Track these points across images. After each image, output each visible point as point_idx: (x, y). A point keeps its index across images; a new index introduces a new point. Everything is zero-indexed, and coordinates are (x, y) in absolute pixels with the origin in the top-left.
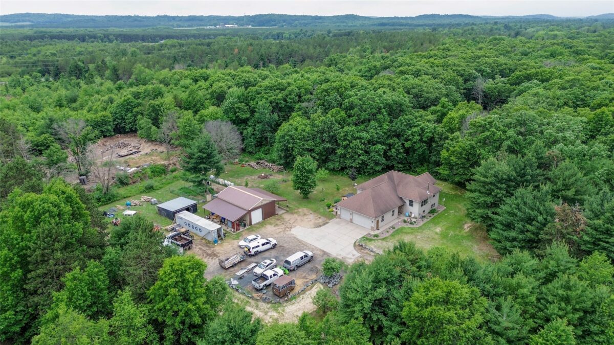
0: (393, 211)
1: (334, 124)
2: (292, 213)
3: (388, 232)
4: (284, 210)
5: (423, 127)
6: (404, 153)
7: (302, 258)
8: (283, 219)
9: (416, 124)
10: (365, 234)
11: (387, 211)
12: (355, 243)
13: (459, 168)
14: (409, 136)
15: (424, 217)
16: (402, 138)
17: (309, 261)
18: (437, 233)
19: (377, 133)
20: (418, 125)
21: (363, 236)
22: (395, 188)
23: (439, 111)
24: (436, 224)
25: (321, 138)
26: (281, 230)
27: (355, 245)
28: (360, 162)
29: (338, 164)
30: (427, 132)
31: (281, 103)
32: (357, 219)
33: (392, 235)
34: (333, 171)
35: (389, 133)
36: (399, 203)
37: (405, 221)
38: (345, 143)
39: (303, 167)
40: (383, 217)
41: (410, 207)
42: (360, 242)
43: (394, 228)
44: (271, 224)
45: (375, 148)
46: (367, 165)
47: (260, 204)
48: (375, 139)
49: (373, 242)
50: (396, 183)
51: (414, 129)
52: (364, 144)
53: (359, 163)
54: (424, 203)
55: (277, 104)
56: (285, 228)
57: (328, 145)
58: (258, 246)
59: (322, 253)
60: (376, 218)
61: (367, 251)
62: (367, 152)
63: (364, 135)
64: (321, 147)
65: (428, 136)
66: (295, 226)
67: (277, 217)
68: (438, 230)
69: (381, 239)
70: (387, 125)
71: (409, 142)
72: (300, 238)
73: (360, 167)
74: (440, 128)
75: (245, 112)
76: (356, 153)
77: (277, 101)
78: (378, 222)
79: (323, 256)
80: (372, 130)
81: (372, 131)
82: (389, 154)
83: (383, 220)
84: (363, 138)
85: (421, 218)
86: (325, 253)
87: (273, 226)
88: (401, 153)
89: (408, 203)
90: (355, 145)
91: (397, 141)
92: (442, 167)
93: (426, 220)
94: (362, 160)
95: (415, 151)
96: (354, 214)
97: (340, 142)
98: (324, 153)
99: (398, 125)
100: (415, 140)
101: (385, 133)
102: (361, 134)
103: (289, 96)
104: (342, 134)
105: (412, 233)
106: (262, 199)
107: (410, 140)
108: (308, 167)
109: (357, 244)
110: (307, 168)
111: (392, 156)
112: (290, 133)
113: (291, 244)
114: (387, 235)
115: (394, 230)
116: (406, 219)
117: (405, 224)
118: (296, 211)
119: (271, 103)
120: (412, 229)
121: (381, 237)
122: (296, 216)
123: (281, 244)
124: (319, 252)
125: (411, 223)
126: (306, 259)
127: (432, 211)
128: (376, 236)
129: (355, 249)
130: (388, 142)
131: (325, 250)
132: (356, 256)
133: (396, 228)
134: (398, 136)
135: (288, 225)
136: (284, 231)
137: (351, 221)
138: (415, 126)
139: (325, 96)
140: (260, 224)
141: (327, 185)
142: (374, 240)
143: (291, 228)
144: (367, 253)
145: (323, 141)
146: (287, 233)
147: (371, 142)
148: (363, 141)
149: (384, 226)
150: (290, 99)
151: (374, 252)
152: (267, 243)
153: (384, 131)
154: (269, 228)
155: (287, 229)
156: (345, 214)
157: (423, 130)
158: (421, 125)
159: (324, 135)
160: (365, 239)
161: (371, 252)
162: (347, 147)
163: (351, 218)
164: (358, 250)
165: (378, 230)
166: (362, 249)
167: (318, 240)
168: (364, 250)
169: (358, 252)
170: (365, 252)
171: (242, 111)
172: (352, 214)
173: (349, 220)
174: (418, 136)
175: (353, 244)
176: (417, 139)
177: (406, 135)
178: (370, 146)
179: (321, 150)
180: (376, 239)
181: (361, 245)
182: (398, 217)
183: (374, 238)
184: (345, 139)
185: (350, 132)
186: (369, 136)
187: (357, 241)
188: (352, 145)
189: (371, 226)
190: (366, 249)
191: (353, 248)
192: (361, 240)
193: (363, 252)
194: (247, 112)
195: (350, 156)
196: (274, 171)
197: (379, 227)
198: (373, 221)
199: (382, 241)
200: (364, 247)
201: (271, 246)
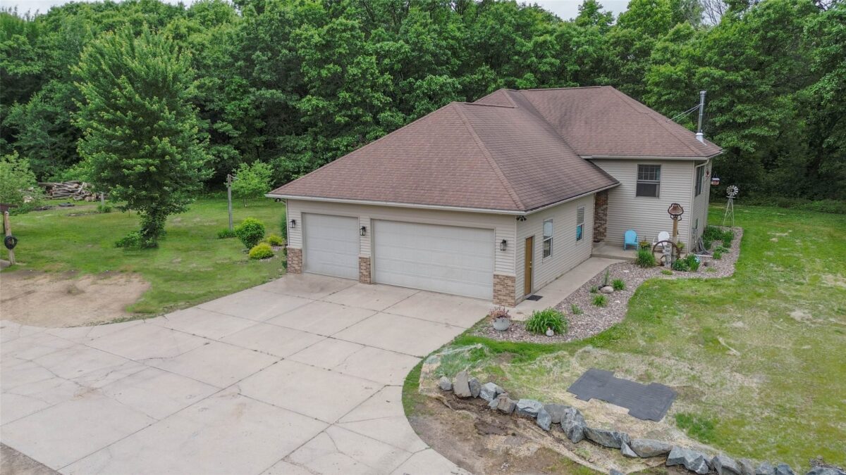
0: (581, 215)
3: (599, 303)
10: (469, 325)
11: (566, 196)
12: (412, 380)
16: (507, 67)
21: (456, 332)
27: (413, 402)
37: (644, 263)
38: (328, 69)
39: (120, 67)
41: (644, 202)
42: (449, 367)
43: (619, 286)
45: (430, 85)
48: (428, 57)
49: (546, 361)
52: (391, 70)
60: (529, 209)
61: (535, 440)
64: (247, 101)
69: (591, 342)
76: (365, 103)
78: (529, 247)
83: (547, 249)
84: (388, 55)
85: (695, 250)
90: (364, 72)
96: (380, 227)
97: (310, 73)
98: (259, 124)
100: (544, 68)
108: (144, 61)
109: (427, 387)
110: (134, 66)
114: (610, 317)
115: (627, 293)
117: (650, 270)
121: (583, 327)
122: (41, 280)
125: (678, 268)
128: (542, 324)
129: (420, 431)
133: (631, 287)
137: (367, 274)
149: (554, 286)
153: (451, 42)
159: (258, 56)
160: (479, 346)
161: (587, 447)
162: (330, 87)
163: (366, 253)
164: (453, 444)
165: (536, 298)
166: (483, 429)
167: (93, 390)
168: (503, 429)
169: (460, 464)
170: (526, 450)
171: (18, 58)
172: (368, 228)
173: (354, 272)
174: (553, 57)
175: (397, 393)
176: (552, 64)
177: (518, 53)
178: (411, 79)
179: (246, 110)
180: (554, 341)
181: (466, 393)
182: (595, 253)
183: (537, 340)
184: (327, 57)
185: (344, 31)
186: (407, 48)
187: (425, 368)
188: (353, 70)
189: (496, 276)
190: (521, 421)
191: (404, 426)
192: (456, 355)
193: (507, 453)
194: (32, 59)
195: (347, 119)
196: (87, 199)
197: (536, 286)
198: (504, 242)
199: (607, 352)
200: (493, 404)
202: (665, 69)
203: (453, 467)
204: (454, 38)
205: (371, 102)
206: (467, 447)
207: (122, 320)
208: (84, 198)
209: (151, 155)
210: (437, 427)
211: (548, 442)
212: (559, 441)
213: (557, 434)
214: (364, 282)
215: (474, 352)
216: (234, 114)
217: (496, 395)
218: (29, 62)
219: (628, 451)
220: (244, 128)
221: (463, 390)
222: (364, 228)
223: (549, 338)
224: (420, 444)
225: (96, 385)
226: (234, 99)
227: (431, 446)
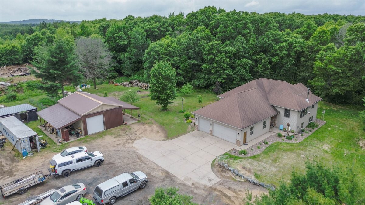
0: (265, 123)
1: (200, 40)
2: (144, 124)
3: (259, 148)
4: (136, 120)
5: (291, 42)
6: (271, 68)
7: (125, 184)
8: (130, 129)
9: (283, 40)
10: (228, 150)
11: (257, 122)
12: (214, 161)
13: (338, 78)
14: (276, 50)
15: (303, 131)
16: (269, 54)
17: (140, 188)
18: (326, 152)
19: (243, 47)
20: (286, 41)
21: (225, 152)
22: (266, 96)
23: (304, 31)
24: (321, 140)
25: (187, 55)
26: (121, 142)
27: (213, 166)
28: (225, 77)
29: (203, 80)
30: (295, 47)
31: (155, 31)
32: (219, 130)
33: (265, 153)
35: (255, 49)
36: (272, 113)
37: (280, 136)
38: (210, 57)
39: (160, 74)
40: (252, 128)
41: (286, 118)
42: (221, 160)
43: (267, 143)
44: (112, 134)
45: (241, 62)
46: (233, 80)
47: (99, 110)
48: (241, 53)
49: (239, 161)
50: (267, 90)
51: (282, 44)
52: (229, 57)
53: (224, 79)
54: (303, 113)
55: (153, 32)
56: (127, 140)
57: (194, 62)
58: (71, 162)
59: (164, 175)
60: (243, 128)
61: (230, 174)
62: (233, 68)
63: (230, 49)
64: (187, 64)
65: (297, 50)
66: (140, 138)
67: (123, 127)
68: (326, 147)
69: (250, 158)
70: (254, 40)
71: (277, 57)
72: (141, 152)
73: (225, 82)
74: (310, 42)
75: (123, 40)
76: (221, 67)
77: (152, 30)
78: (245, 134)
79: (163, 181)
80: (238, 43)
81: (239, 45)
82: (255, 69)
83: (251, 133)
84: (229, 52)
85: (299, 132)
86: (168, 175)
87: (114, 136)
88: (267, 69)
89: (282, 112)
90: (221, 59)
91: (264, 56)
92: (316, 79)
93: (306, 135)
94: (228, 75)
95: (282, 66)
96: (214, 124)
97: (205, 57)
98: (190, 70)
99: (264, 40)
100: (282, 55)
101: (252, 49)
102: (227, 48)
103: (163, 26)
104: (207, 48)
105: (292, 150)
106: (102, 103)
107: (277, 55)
108: (165, 72)
109: (216, 163)
110: (163, 73)
111: (258, 72)
112: (157, 49)
113: (125, 161)
114: (259, 152)
115: (267, 146)
116: (281, 132)
117: (280, 139)
118: (149, 121)
119: (146, 31)
120: (291, 145)
121: (250, 154)
122: (147, 126)
123: (112, 160)
124: (160, 174)
125: (288, 138)
126: (134, 186)
127: (311, 125)
128: (243, 153)
129: (213, 170)
130: (254, 57)
131: (169, 171)
132: (213, 182)
133: (270, 144)
134: (265, 51)
135: (133, 136)
136: (125, 143)
137: (211, 133)
138: (282, 42)
139: (193, 19)
140: (99, 135)
142: (241, 158)
143: (135, 140)
144: (230, 177)
145: (190, 58)
146: (127, 145)
147: (236, 56)
148: (228, 55)
149: (253, 142)
150: (164, 28)
151: (240, 176)
152: (89, 158)
153: (250, 46)
154: (109, 140)
155: (130, 141)
156: (204, 125)
157: (291, 44)
158: (288, 40)
159: (190, 51)
160: (228, 156)
161: (237, 176)
162: (212, 61)
163: (211, 129)
164: (217, 173)
165: (246, 144)
166: (223, 171)
167: (164, 156)
168: (226, 172)
169: (217, 176)
170: (227, 175)
171: (121, 39)
172: (212, 124)
173: (209, 132)
174: (286, 50)
175: (211, 163)
176: (285, 54)
177: (274, 50)
178: (236, 60)
179: (186, 66)
180: (243, 156)
181: (222, 165)
182: (270, 131)
183: (240, 156)
184: (210, 53)
185: (216, 45)
186: (235, 50)
187: (217, 159)
188: (217, 58)
189: (237, 140)
190: (229, 171)
191: (211, 169)
192: (223, 157)
193: (224, 175)
194: (125, 39)
195: (215, 71)
196: (143, 88)
197: (247, 141)
198: (238, 133)
199: (252, 160)
200: (226, 167)
201: (92, 163)
202: (318, 63)
203: (216, 176)
204: (251, 44)
205: (223, 67)
206: (219, 174)
207: (165, 140)
208: (142, 88)
209: (165, 94)
210: (215, 170)
211: (232, 175)
212: (233, 175)
213: (234, 174)
214: (211, 135)
215: (226, 157)
216: (183, 68)
217: (226, 166)
218: (124, 40)
219: (242, 178)
220: (185, 71)
221: (222, 164)
222: (211, 124)
223: (242, 156)
224: (212, 172)
225: (165, 155)
226: (183, 63)
227: (214, 173)
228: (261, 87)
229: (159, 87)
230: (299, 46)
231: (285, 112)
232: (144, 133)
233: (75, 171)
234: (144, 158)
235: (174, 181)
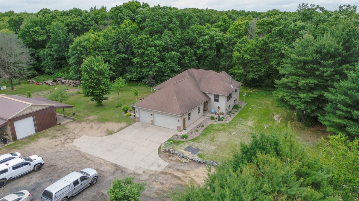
0: (199, 109)
1: (129, 34)
2: (80, 122)
3: (197, 131)
4: (70, 119)
5: (212, 35)
6: (197, 60)
7: (76, 183)
8: (66, 129)
9: (205, 33)
10: (171, 136)
11: (192, 108)
12: (160, 148)
13: (253, 65)
14: (200, 43)
15: (230, 112)
16: (194, 46)
17: (91, 184)
18: (250, 127)
19: (171, 40)
20: (207, 34)
21: (169, 138)
22: (197, 85)
23: (221, 25)
24: (245, 118)
25: (116, 49)
26: (59, 142)
27: (159, 152)
28: (157, 69)
29: (135, 74)
30: (216, 40)
31: (77, 26)
32: (160, 119)
33: (203, 134)
34: (130, 81)
35: (181, 43)
36: (204, 99)
37: (212, 118)
38: (140, 51)
39: (92, 69)
40: (189, 114)
41: (216, 103)
42: (166, 146)
43: (203, 126)
44: (46, 136)
45: (170, 55)
46: (164, 72)
47: (29, 111)
48: (170, 46)
49: (182, 144)
50: (197, 79)
51: (205, 37)
52: (159, 50)
53: (156, 71)
54: (229, 97)
55: (74, 27)
56: (65, 140)
57: (124, 55)
59: (113, 168)
60: (183, 115)
61: (176, 157)
62: (163, 60)
63: (158, 42)
64: (117, 58)
65: (218, 43)
66: (80, 136)
67: (58, 127)
68: (250, 123)
69: (191, 140)
70: (180, 34)
71: (201, 49)
72: (83, 150)
73: (156, 75)
74: (228, 35)
75: (40, 35)
76: (152, 61)
77: (73, 24)
78: (184, 120)
79: (114, 173)
80: (166, 37)
81: (166, 38)
82: (183, 61)
83: (189, 119)
84: (158, 46)
85: (227, 114)
86: (118, 168)
87: (49, 138)
88: (193, 60)
89: (212, 98)
90: (151, 52)
91: (189, 49)
92: (236, 67)
93: (233, 116)
94: (158, 67)
95: (206, 57)
96: (155, 114)
97: (135, 51)
98: (120, 64)
99: (189, 33)
100: (206, 47)
101: (178, 42)
102: (155, 42)
103: (85, 20)
104: (137, 42)
105: (224, 130)
106: (31, 104)
107: (202, 47)
108: (97, 67)
109: (162, 149)
110: (95, 68)
111: (186, 64)
112: (83, 44)
113: (68, 160)
114: (197, 134)
115: (204, 128)
116: (213, 115)
117: (213, 121)
118: (85, 118)
119: (67, 25)
120: (223, 125)
121: (191, 137)
122: (84, 124)
123: (53, 162)
124: (109, 168)
125: (219, 120)
126: (85, 183)
127: (236, 107)
128: (184, 137)
129: (160, 156)
130: (181, 50)
131: (118, 164)
132: (163, 167)
133: (206, 126)
134: (190, 44)
135: (71, 135)
136: (63, 143)
137: (153, 123)
138: (205, 35)
139: (118, 13)
140: (31, 138)
141: (124, 93)
142: (183, 142)
143: (74, 139)
144: (177, 160)
145: (119, 52)
146: (66, 145)
147: (165, 49)
148: (158, 48)
149: (191, 125)
150: (86, 22)
151: (186, 158)
152: (27, 164)
153: (177, 39)
154: (44, 142)
155: (68, 141)
156: (144, 116)
157: (212, 38)
158: (209, 34)
159: (120, 45)
160: (172, 142)
161: (183, 158)
162: (142, 55)
163: (152, 119)
164: (164, 158)
165: (186, 129)
166: (169, 156)
167: (109, 150)
168: (172, 156)
169: (165, 161)
170: (174, 159)
171: (38, 34)
172: (153, 114)
173: (150, 122)
174: (208, 43)
175: (157, 150)
177: (198, 42)
178: (165, 53)
179: (117, 61)
180: (185, 140)
181: (168, 150)
182: (204, 115)
183: (182, 140)
184: (140, 47)
185: (145, 39)
186: (163, 44)
187: (162, 146)
188: (147, 52)
189: (177, 126)
190: (175, 155)
191: (158, 156)
192: (167, 143)
193: (172, 159)
194: (43, 35)
195: (146, 64)
196: (70, 86)
197: (186, 126)
198: (179, 120)
199: (193, 142)
200: (171, 152)
201: (31, 168)
202: (236, 54)
203: (164, 161)
204: (178, 38)
205: (153, 60)
206: (166, 159)
207: (107, 135)
208: (69, 85)
210: (162, 156)
211: (178, 158)
212: (179, 158)
213: (179, 157)
214: (152, 125)
215: (170, 143)
216: (113, 62)
217: (172, 151)
218: (42, 36)
219: (188, 159)
220: (116, 66)
221: (167, 150)
222: (152, 114)
223: (184, 139)
224: (160, 158)
225: (109, 149)
226: (113, 57)
227: (161, 158)
228: (192, 76)
229: (92, 82)
230: (220, 39)
231: (215, 97)
232: (82, 131)
233: (12, 180)
234: (89, 155)
235: (124, 172)
